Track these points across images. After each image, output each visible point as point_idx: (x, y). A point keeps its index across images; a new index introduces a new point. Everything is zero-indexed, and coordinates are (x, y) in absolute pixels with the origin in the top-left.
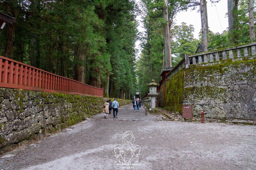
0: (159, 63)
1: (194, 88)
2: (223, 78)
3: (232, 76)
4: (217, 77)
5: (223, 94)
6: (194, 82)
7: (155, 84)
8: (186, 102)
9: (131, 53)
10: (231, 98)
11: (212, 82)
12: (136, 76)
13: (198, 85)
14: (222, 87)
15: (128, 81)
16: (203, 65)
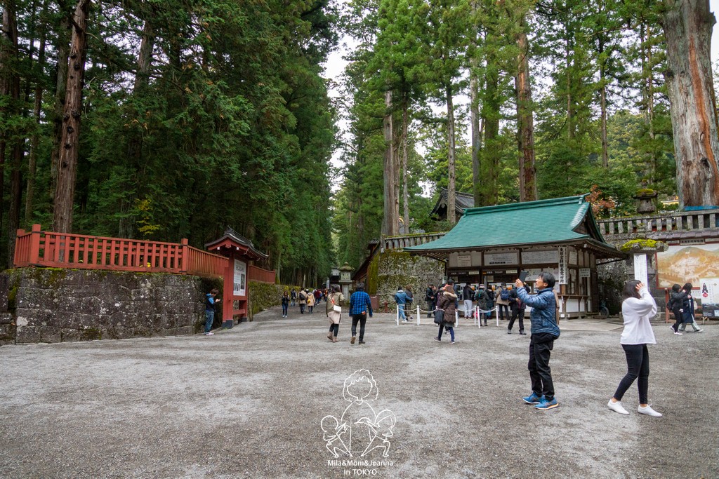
0: (376, 214)
1: (388, 276)
2: (415, 267)
3: (422, 265)
4: (410, 266)
5: (413, 285)
6: (388, 270)
7: (348, 268)
8: (380, 292)
9: (320, 191)
10: (420, 289)
11: (405, 270)
12: (332, 231)
13: (392, 274)
14: (413, 277)
15: (313, 253)
16: (399, 251)
